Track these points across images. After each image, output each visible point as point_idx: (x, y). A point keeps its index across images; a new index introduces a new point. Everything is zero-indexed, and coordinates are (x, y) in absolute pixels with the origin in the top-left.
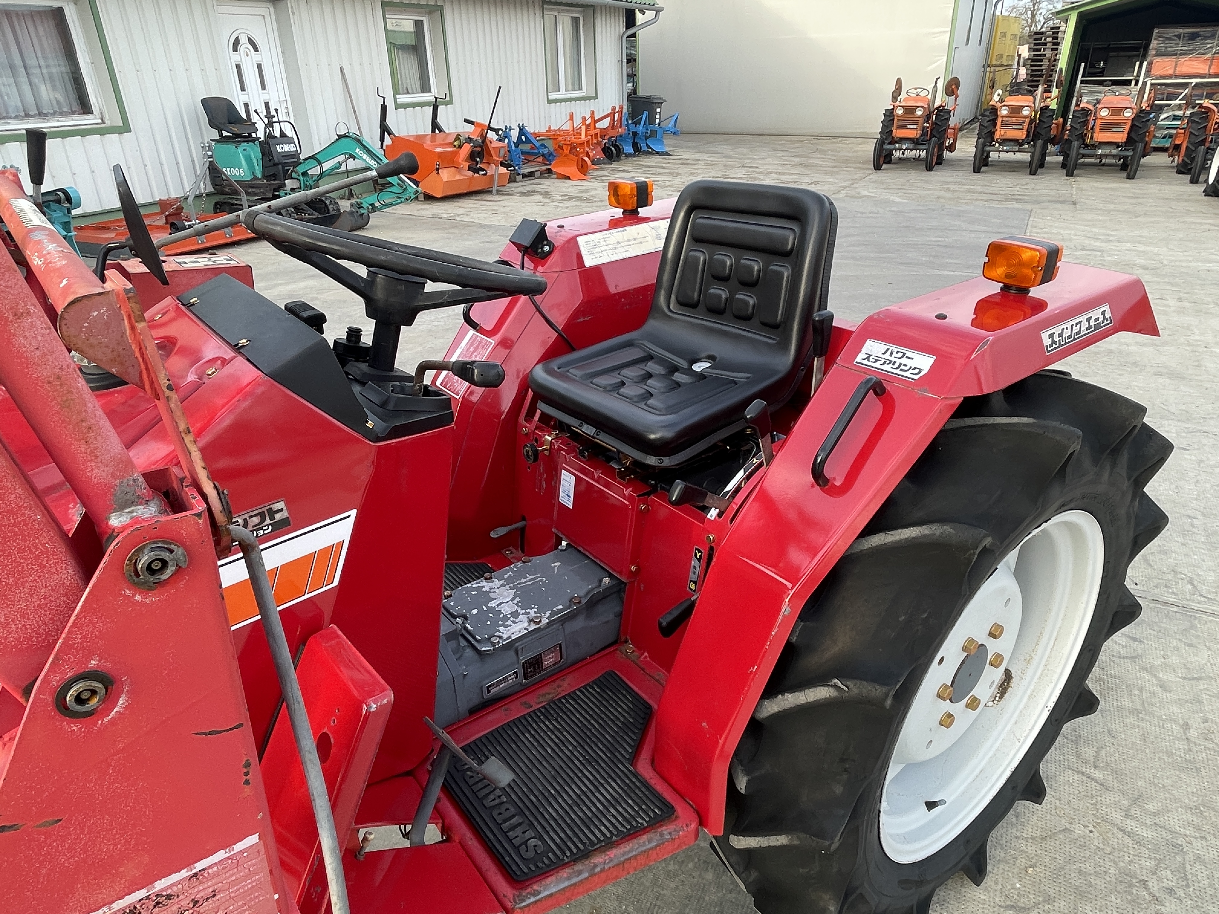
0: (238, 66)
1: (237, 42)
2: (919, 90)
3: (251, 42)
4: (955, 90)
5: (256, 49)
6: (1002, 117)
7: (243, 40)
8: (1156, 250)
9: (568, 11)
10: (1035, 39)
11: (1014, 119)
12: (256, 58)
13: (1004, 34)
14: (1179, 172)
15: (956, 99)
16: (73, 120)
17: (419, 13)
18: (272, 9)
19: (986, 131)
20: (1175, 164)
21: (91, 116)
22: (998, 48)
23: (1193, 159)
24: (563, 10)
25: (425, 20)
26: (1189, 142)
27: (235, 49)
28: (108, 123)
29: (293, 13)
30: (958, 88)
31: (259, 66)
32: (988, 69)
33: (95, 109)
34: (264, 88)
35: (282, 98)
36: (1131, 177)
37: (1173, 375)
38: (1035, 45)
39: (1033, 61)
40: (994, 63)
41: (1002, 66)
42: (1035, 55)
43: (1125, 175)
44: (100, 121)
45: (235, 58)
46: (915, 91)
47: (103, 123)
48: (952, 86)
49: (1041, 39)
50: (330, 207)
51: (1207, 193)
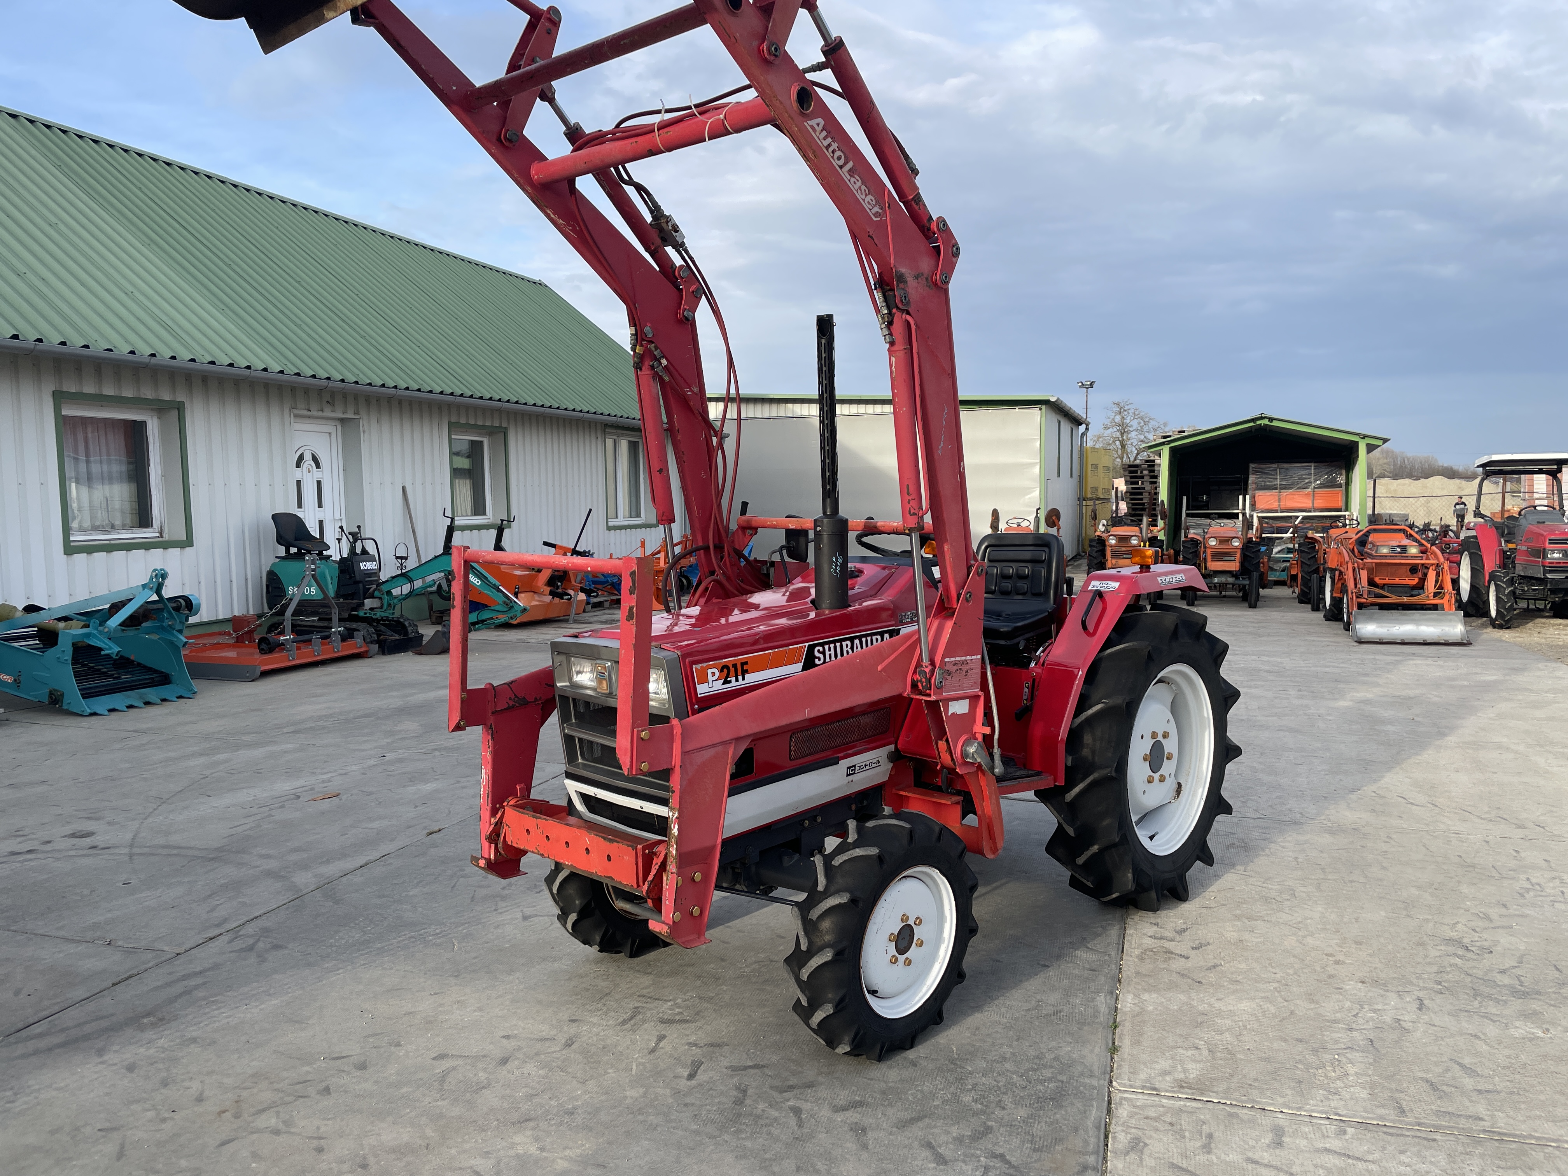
0: (299, 483)
1: (301, 458)
2: (1020, 521)
3: (315, 459)
4: (1056, 521)
5: (318, 466)
6: (1111, 546)
7: (308, 457)
8: (1279, 660)
9: (628, 435)
10: (1131, 472)
11: (1123, 549)
12: (317, 474)
13: (1095, 466)
14: (1301, 602)
15: (1058, 530)
16: (132, 533)
17: (480, 435)
18: (339, 427)
19: (1096, 561)
20: (1295, 595)
21: (151, 530)
22: (1091, 482)
23: (1310, 588)
24: (623, 434)
25: (486, 441)
26: (1303, 571)
27: (298, 465)
28: (166, 537)
29: (364, 432)
30: (1059, 519)
31: (319, 483)
32: (1084, 503)
33: (156, 523)
34: (320, 505)
35: (337, 517)
36: (1253, 606)
37: (1291, 730)
38: (1132, 477)
39: (1132, 494)
40: (1089, 496)
41: (1098, 499)
42: (1133, 488)
43: (1247, 605)
44: (157, 535)
45: (298, 474)
46: (1015, 521)
47: (161, 536)
48: (1053, 517)
49: (1136, 472)
50: (410, 629)
51: (1327, 618)
